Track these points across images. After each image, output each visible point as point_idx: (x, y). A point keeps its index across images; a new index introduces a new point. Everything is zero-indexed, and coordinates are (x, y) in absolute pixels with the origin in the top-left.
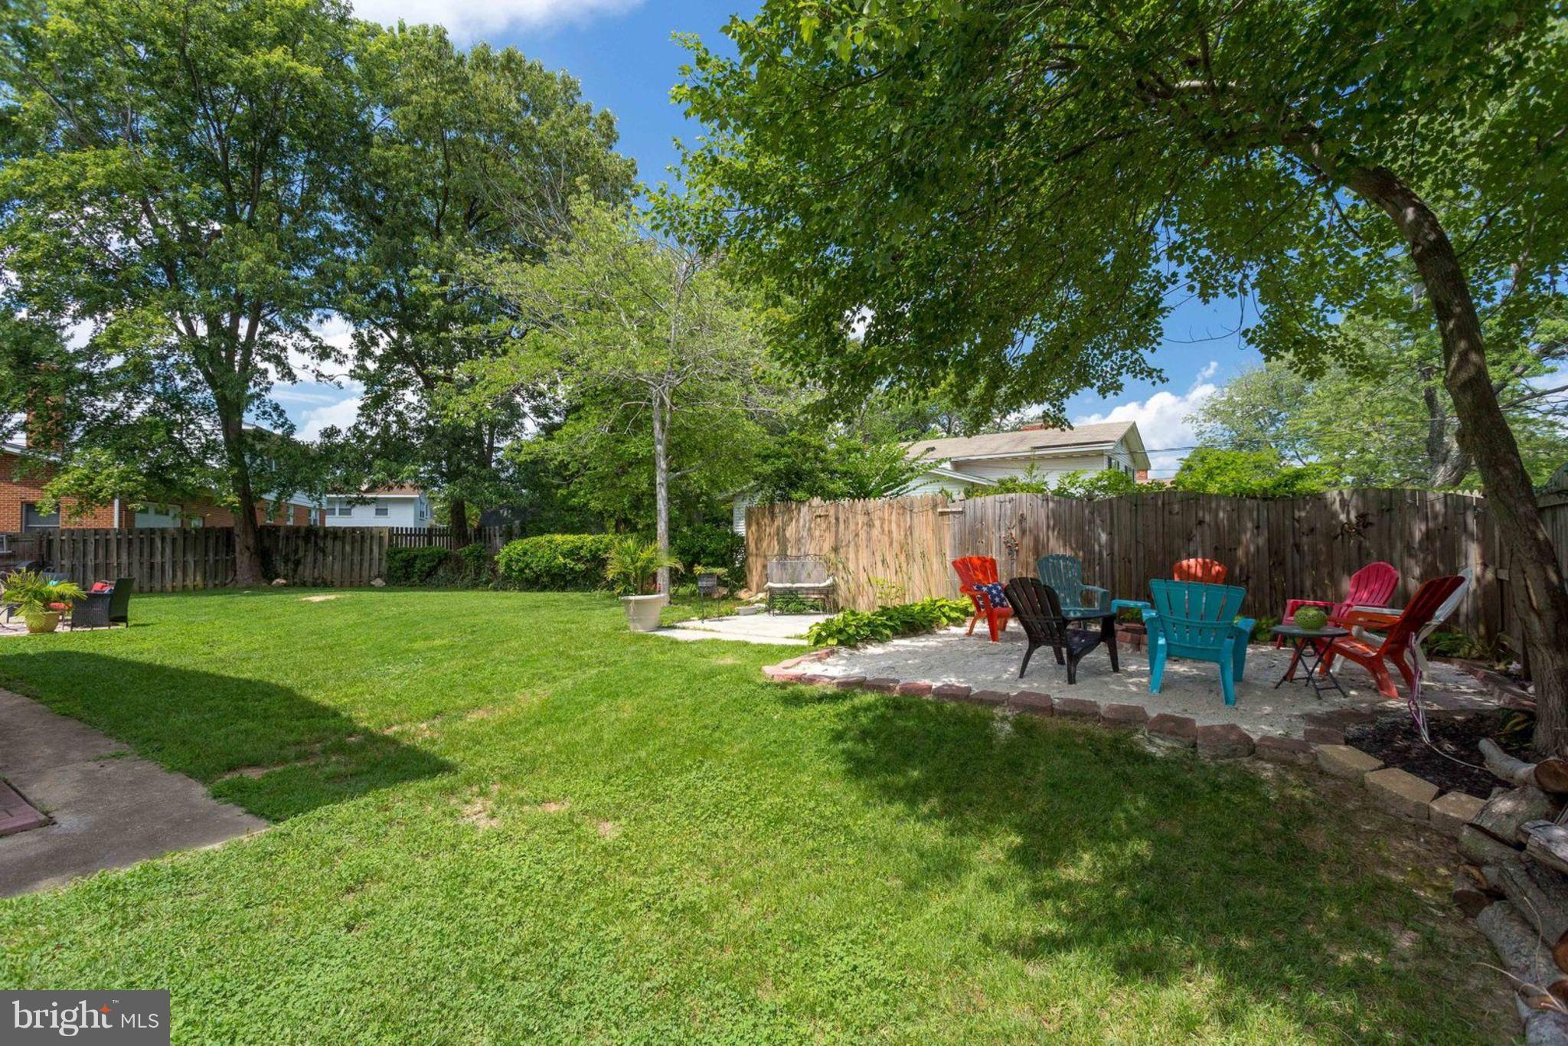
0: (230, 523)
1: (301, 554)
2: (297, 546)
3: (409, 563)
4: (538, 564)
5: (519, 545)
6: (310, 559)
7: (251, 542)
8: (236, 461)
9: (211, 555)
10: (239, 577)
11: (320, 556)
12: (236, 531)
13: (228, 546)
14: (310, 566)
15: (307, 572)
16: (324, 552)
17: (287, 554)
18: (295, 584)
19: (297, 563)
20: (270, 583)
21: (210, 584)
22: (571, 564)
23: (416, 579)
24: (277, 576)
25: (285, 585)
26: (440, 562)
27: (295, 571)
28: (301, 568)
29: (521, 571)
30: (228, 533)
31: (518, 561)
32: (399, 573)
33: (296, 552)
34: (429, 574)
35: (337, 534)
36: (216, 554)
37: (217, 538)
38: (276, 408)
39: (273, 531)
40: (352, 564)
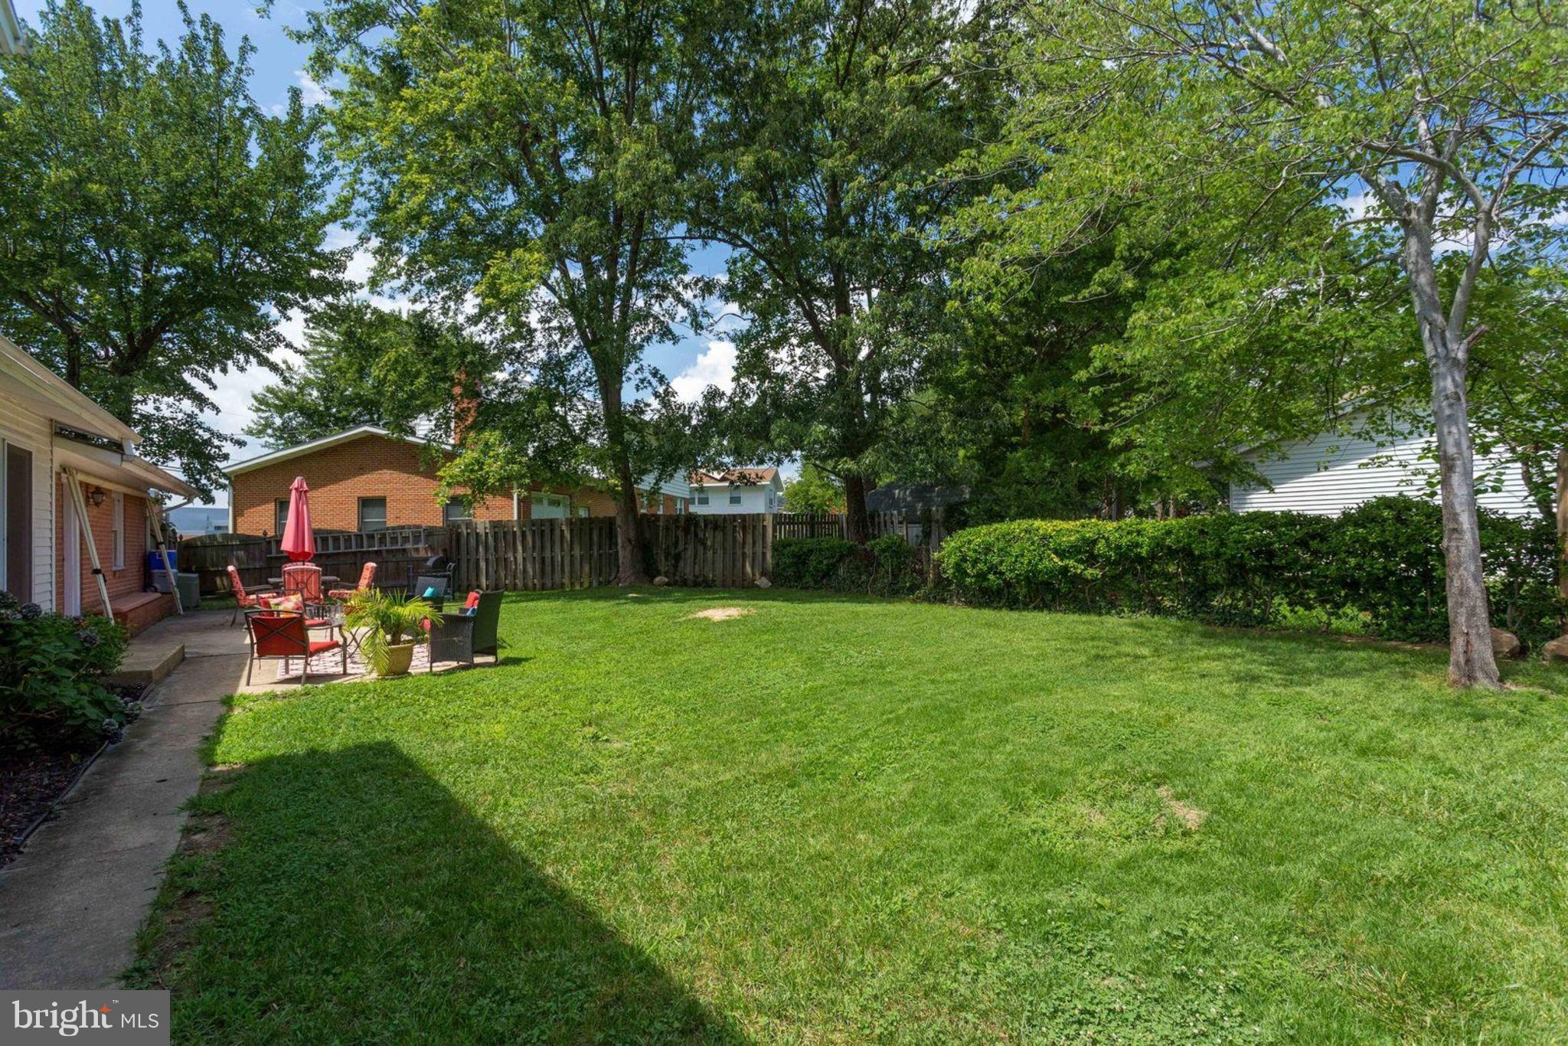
0: (612, 513)
1: (681, 547)
2: (677, 537)
3: (801, 559)
4: (1013, 566)
5: (978, 536)
6: (690, 553)
7: (632, 535)
8: (616, 437)
9: (595, 548)
10: (621, 575)
11: (701, 549)
12: (619, 521)
13: (610, 538)
14: (690, 561)
15: (687, 569)
16: (704, 544)
17: (668, 548)
18: (675, 583)
19: (677, 558)
20: (651, 581)
21: (595, 584)
22: (1075, 567)
23: (808, 579)
24: (659, 573)
25: (668, 584)
26: (841, 558)
27: (676, 566)
28: (681, 564)
29: (982, 576)
30: (611, 522)
31: (975, 562)
32: (790, 572)
33: (676, 543)
34: (826, 575)
35: (717, 523)
36: (600, 548)
37: (601, 529)
38: (655, 373)
39: (652, 520)
40: (734, 561)
